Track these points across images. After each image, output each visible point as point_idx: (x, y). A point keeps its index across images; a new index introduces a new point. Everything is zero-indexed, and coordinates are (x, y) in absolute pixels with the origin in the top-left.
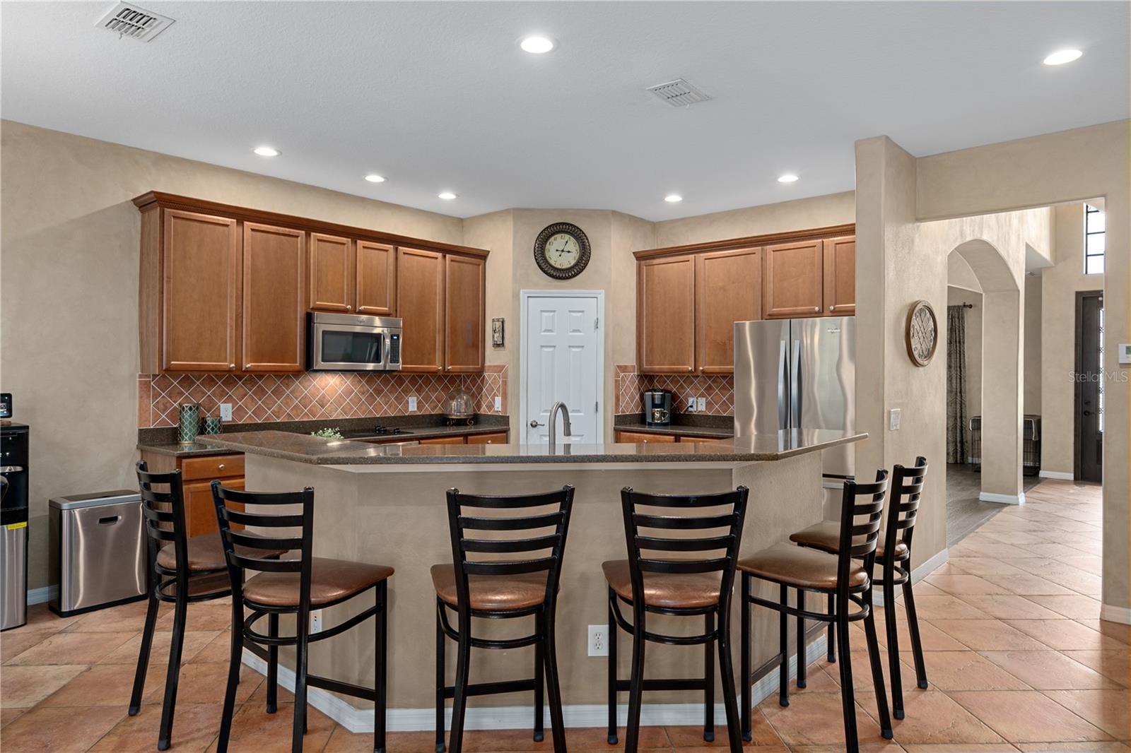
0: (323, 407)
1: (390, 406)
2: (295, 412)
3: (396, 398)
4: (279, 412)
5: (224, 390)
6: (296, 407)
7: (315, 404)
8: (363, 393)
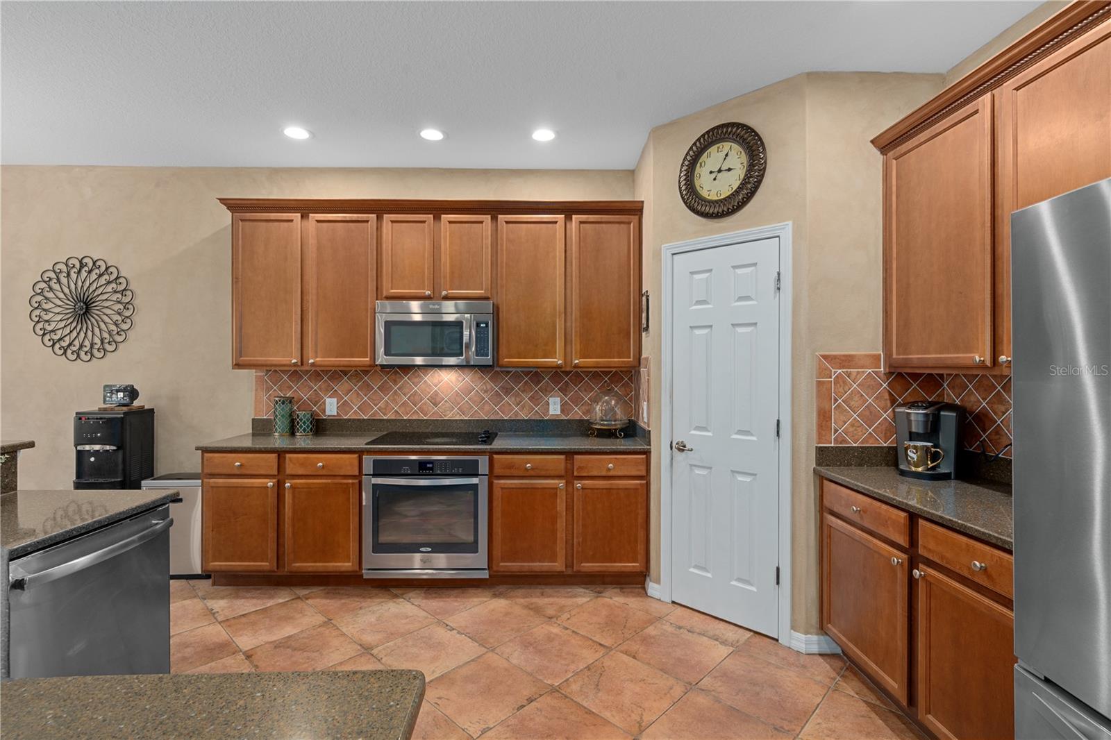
0: (435, 405)
1: (523, 407)
2: (403, 409)
3: (531, 398)
4: (385, 409)
5: (329, 385)
6: (404, 404)
7: (426, 402)
8: (486, 392)
